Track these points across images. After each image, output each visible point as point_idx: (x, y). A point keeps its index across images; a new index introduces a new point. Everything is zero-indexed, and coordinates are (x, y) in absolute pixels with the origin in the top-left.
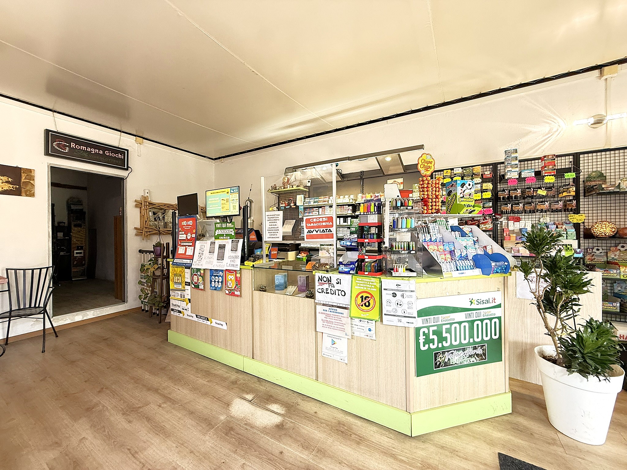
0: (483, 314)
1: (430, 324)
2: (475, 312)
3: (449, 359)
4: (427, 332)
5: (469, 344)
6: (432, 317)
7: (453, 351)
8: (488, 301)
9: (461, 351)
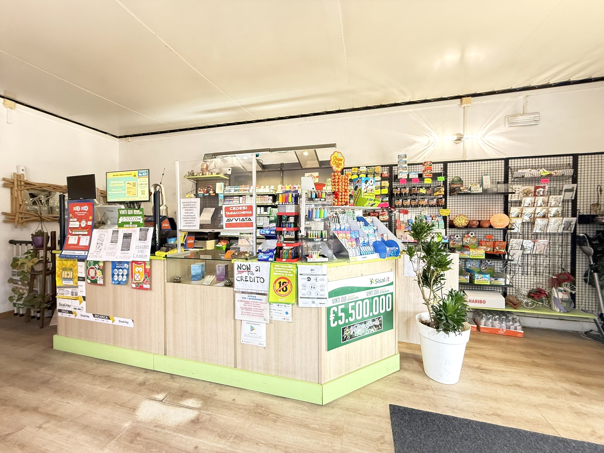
0: (380, 291)
1: (339, 303)
2: (374, 290)
3: (354, 332)
4: (336, 310)
5: (369, 317)
6: (340, 297)
7: (357, 325)
8: (384, 280)
9: (363, 324)
